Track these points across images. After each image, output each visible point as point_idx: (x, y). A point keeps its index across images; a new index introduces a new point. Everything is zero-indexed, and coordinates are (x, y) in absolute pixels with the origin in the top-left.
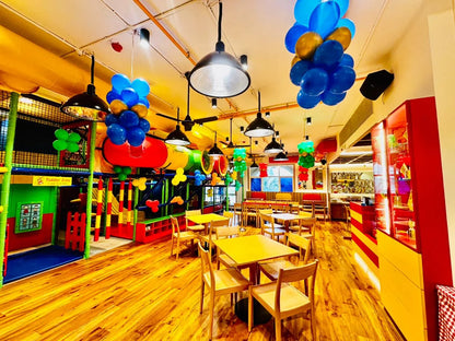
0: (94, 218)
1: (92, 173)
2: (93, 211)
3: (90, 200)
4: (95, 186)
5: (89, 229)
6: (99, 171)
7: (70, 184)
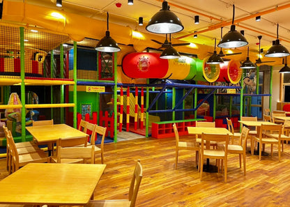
0: (118, 117)
1: (116, 83)
2: (118, 112)
3: (116, 103)
4: (118, 93)
5: (116, 124)
6: (120, 82)
7: (104, 91)
